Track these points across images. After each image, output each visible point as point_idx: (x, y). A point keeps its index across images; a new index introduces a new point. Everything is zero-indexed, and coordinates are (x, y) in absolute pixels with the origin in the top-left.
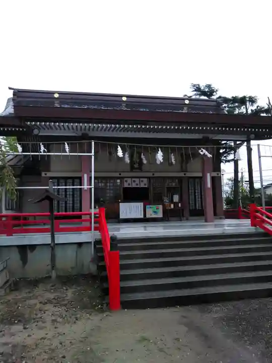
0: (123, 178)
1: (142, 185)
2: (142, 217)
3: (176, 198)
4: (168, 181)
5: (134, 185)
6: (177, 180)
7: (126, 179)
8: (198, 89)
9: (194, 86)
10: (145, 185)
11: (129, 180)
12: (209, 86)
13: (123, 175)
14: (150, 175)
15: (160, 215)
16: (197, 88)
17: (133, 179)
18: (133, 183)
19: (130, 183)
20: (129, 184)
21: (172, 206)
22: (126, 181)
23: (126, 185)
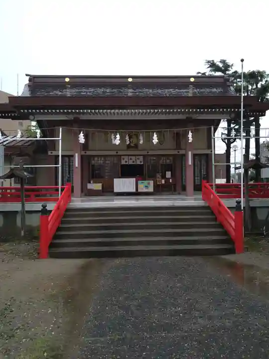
0: (121, 156)
1: (138, 163)
2: (134, 191)
3: (168, 174)
4: (162, 158)
5: (131, 163)
6: (171, 158)
7: (122, 157)
8: (213, 65)
9: (209, 62)
10: (141, 162)
11: (126, 158)
12: (223, 62)
13: (120, 153)
14: (145, 153)
15: (151, 189)
16: (211, 64)
17: (130, 157)
18: (130, 161)
19: (127, 160)
20: (126, 162)
21: (163, 182)
22: (124, 159)
23: (123, 162)
